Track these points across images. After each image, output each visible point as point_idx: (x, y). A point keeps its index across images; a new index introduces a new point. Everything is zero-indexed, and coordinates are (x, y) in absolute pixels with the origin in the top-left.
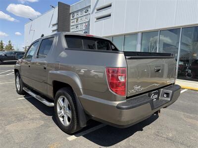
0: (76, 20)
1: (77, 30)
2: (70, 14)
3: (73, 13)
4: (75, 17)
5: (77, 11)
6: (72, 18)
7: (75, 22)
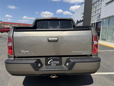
0: (95, 8)
1: (96, 14)
2: (92, 5)
3: (94, 4)
4: (95, 6)
5: (96, 2)
6: (93, 7)
7: (95, 9)
